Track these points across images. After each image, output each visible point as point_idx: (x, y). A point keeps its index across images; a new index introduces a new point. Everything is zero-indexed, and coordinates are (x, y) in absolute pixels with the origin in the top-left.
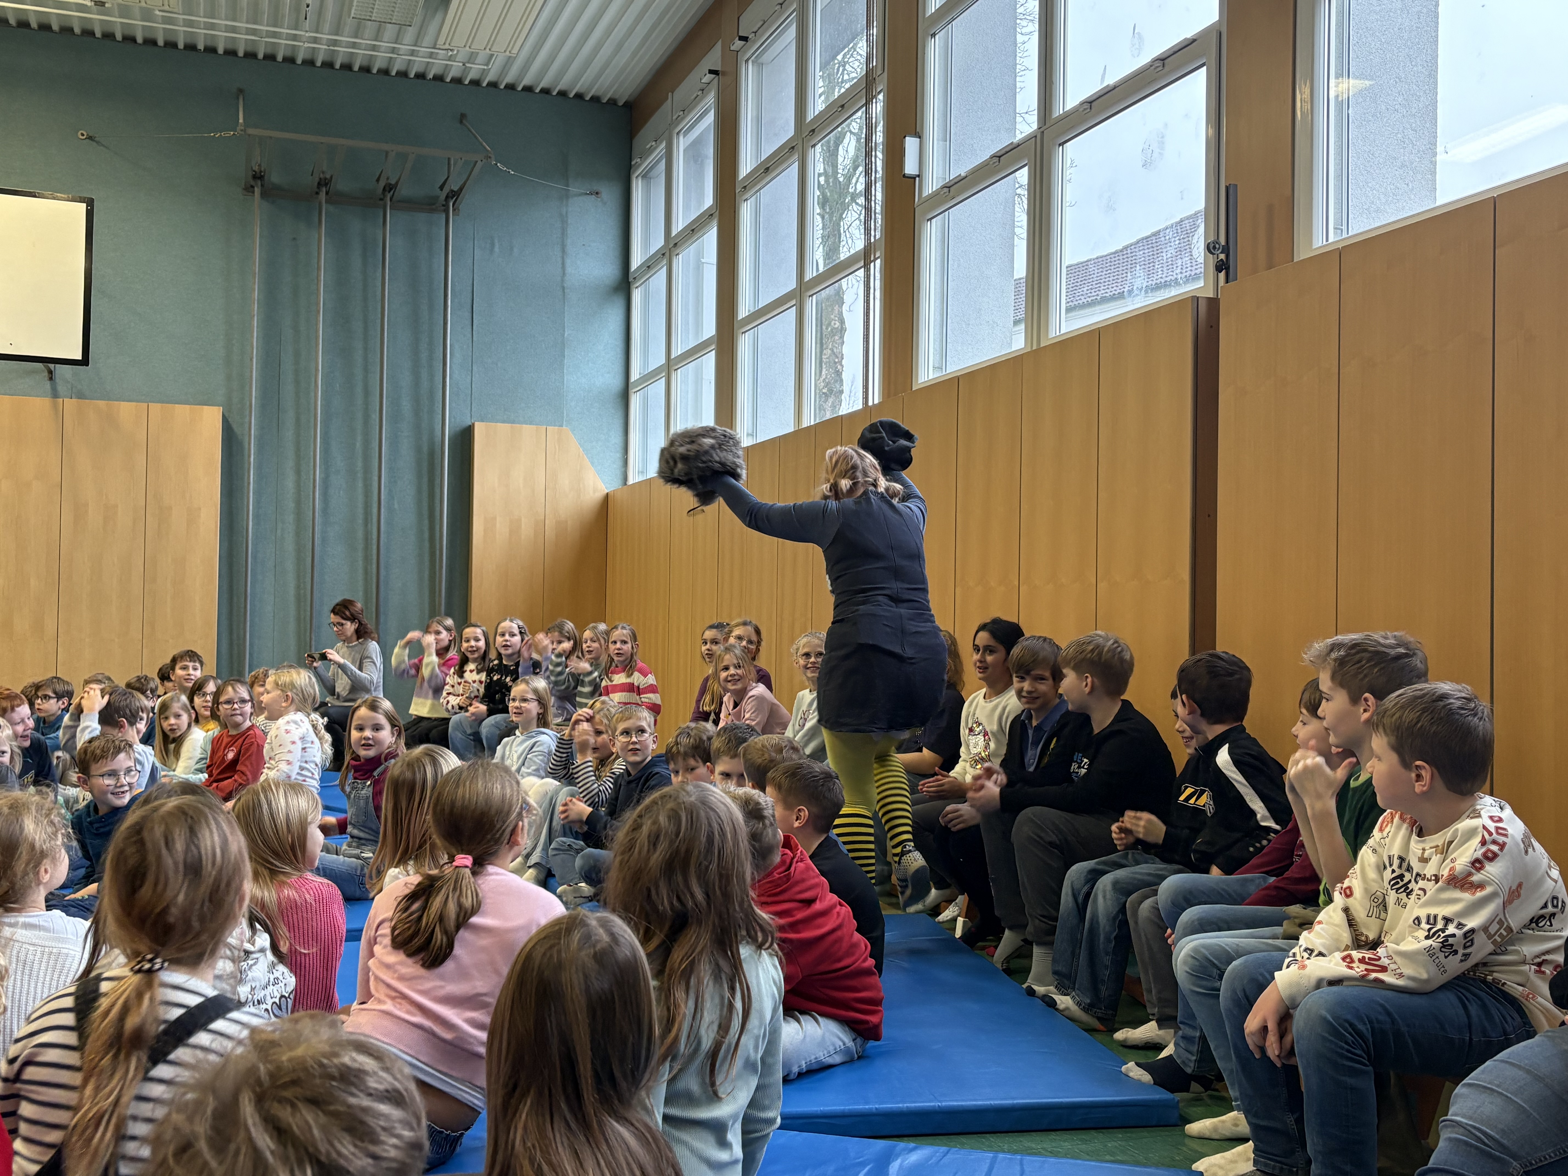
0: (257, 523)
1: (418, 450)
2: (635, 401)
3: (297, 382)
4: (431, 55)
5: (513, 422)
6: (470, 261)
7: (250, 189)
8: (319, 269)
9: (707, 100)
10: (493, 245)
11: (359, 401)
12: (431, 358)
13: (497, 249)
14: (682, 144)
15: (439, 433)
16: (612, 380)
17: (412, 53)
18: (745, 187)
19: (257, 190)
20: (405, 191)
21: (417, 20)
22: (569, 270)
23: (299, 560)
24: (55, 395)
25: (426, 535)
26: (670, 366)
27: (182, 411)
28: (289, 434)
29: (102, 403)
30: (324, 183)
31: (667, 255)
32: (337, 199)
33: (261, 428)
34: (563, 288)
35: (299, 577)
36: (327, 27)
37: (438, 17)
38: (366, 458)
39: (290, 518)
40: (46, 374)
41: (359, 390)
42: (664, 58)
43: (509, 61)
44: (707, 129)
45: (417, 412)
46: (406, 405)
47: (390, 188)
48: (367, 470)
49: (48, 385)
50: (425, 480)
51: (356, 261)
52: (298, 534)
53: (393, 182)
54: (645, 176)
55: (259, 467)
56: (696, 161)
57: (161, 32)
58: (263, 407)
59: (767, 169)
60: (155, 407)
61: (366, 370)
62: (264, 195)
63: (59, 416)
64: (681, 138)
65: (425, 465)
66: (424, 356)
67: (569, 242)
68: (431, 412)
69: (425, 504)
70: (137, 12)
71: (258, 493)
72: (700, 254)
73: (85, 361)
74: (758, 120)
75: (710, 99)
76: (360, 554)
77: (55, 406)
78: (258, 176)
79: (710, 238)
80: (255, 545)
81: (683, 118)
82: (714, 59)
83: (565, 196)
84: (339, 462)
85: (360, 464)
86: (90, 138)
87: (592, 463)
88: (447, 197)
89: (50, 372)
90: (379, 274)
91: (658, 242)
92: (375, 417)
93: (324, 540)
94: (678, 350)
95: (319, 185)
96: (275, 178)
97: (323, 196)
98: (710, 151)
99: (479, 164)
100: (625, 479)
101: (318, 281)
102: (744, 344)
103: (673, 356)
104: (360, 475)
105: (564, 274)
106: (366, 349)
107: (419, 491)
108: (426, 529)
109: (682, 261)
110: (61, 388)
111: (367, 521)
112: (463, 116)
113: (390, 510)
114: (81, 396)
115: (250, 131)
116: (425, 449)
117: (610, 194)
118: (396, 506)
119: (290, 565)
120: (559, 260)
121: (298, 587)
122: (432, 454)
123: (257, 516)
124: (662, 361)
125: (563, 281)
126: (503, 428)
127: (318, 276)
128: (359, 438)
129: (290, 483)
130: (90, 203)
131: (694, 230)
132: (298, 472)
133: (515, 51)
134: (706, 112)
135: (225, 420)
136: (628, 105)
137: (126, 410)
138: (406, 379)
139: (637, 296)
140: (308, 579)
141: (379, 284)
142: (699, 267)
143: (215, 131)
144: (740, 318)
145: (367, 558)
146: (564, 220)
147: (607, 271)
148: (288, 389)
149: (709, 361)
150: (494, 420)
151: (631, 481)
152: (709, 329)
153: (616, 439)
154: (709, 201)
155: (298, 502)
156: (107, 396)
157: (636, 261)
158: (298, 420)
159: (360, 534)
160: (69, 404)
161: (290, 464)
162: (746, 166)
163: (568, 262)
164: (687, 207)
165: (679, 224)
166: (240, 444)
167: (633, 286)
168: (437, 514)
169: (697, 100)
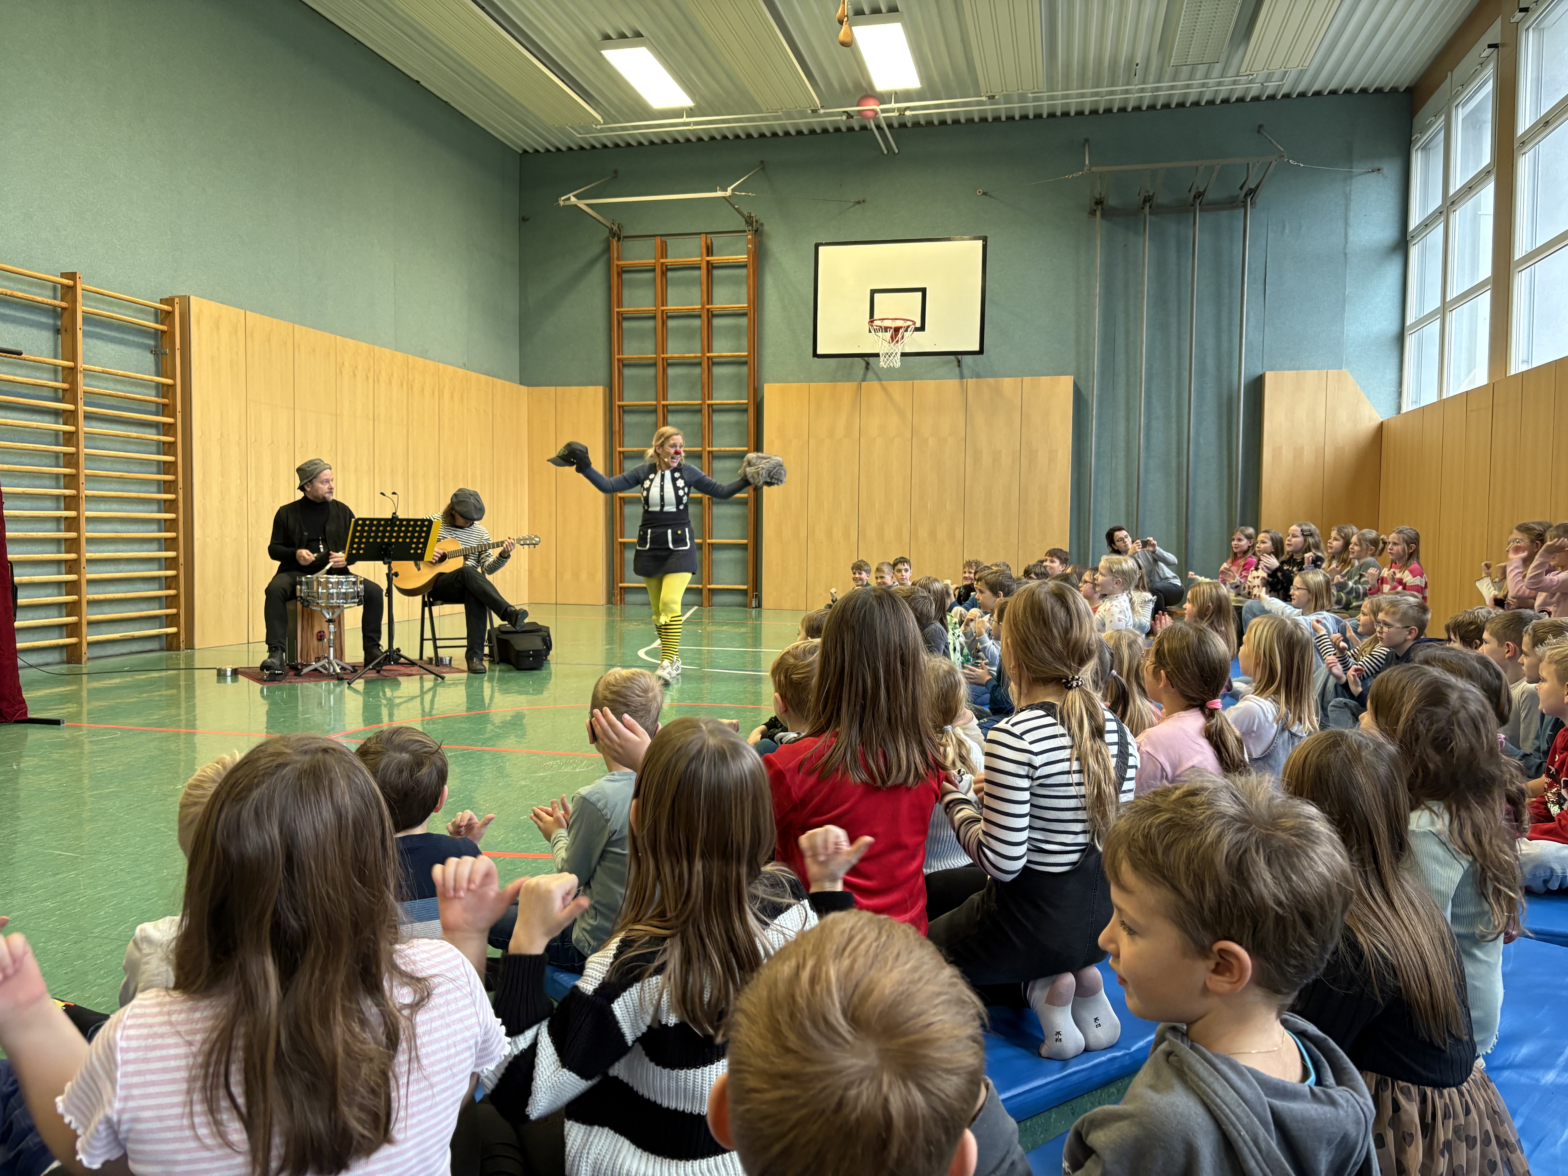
0: (1097, 460)
1: (1219, 397)
2: (1410, 342)
3: (1127, 352)
4: (1234, 83)
5: (1298, 369)
6: (1264, 243)
7: (1093, 213)
8: (1144, 265)
9: (1486, 72)
10: (1284, 227)
11: (1174, 363)
12: (1230, 324)
13: (1287, 231)
14: (1460, 115)
15: (1236, 383)
16: (1388, 325)
17: (1219, 84)
18: (1523, 143)
19: (1098, 213)
20: (1210, 196)
21: (1223, 57)
22: (1351, 238)
23: (1128, 485)
24: (962, 376)
25: (1225, 463)
26: (1445, 308)
27: (1045, 380)
28: (1121, 393)
29: (991, 380)
30: (1148, 199)
31: (1445, 213)
32: (1158, 210)
33: (1102, 389)
34: (1345, 254)
35: (1128, 498)
36: (1151, 78)
37: (1241, 51)
38: (1179, 406)
39: (1122, 454)
40: (956, 363)
41: (1174, 354)
42: (1445, 42)
43: (1302, 73)
44: (1486, 97)
45: (1219, 369)
46: (1210, 362)
47: (1199, 195)
48: (1179, 416)
49: (957, 370)
50: (1225, 419)
51: (1172, 256)
52: (1127, 466)
53: (1202, 190)
54: (1425, 148)
55: (1099, 418)
56: (1474, 128)
57: (1030, 108)
58: (1103, 373)
59: (1547, 122)
60: (1027, 380)
61: (1179, 338)
62: (1103, 216)
63: (965, 391)
64: (1460, 109)
65: (1225, 409)
66: (1225, 323)
67: (1352, 214)
68: (1230, 366)
69: (1225, 439)
70: (1016, 98)
71: (1099, 437)
72: (1477, 207)
73: (981, 351)
74: (1538, 81)
75: (1489, 70)
76: (1174, 479)
77: (962, 384)
78: (1099, 202)
79: (1488, 193)
80: (1096, 474)
81: (1462, 93)
82: (1494, 34)
83: (1349, 177)
84: (1158, 410)
85: (1174, 411)
86: (985, 194)
87: (1369, 398)
88: (1246, 196)
89: (959, 361)
90: (1190, 263)
91: (1436, 202)
92: (1186, 374)
93: (1147, 470)
94: (1453, 292)
95: (1145, 201)
96: (1112, 202)
97: (1147, 208)
98: (1488, 116)
99: (1274, 163)
100: (1399, 408)
101: (1143, 275)
102: (1521, 282)
103: (1448, 299)
104: (1174, 419)
105: (1346, 242)
106: (1179, 323)
107: (1220, 429)
108: (1225, 458)
109: (1459, 217)
110: (966, 371)
111: (1179, 454)
112: (1260, 126)
113: (1197, 444)
114: (978, 376)
115: (1094, 169)
116: (1225, 396)
117: (1391, 170)
118: (1202, 441)
119: (1122, 489)
120: (1343, 231)
121: (1127, 505)
122: (1230, 399)
123: (1097, 454)
124: (1438, 304)
125: (1345, 248)
126: (1289, 375)
127: (1143, 270)
128: (1174, 391)
129: (1121, 429)
130: (985, 239)
131: (1470, 188)
132: (1128, 419)
133: (1306, 64)
134: (1485, 82)
135: (1076, 385)
136: (1409, 90)
137: (1008, 383)
138: (1210, 343)
139: (1414, 252)
140: (1135, 499)
141: (1190, 271)
142: (1476, 219)
143: (1069, 174)
144: (1517, 258)
145: (1179, 482)
146: (1347, 198)
147: (1387, 233)
148: (1121, 357)
149: (1484, 301)
150: (1282, 368)
151: (1404, 410)
152: (1485, 270)
153: (1391, 375)
154: (1486, 159)
155: (1128, 443)
156: (994, 375)
157: (1414, 221)
158: (1128, 380)
159: (1174, 463)
160: (971, 382)
161: (1122, 414)
162: (1525, 121)
163: (1351, 232)
164: (1464, 169)
165: (1457, 183)
166: (1086, 402)
167: (1410, 245)
168: (1234, 446)
169: (1475, 74)
